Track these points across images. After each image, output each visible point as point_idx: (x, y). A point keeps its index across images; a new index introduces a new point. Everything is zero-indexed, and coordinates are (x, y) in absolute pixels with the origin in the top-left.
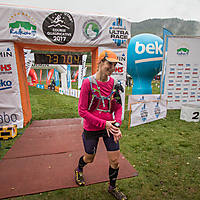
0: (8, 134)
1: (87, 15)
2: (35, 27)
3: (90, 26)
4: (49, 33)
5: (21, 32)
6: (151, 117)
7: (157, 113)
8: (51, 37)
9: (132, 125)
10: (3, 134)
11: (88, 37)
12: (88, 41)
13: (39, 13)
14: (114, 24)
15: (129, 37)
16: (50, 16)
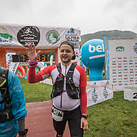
2: (11, 37)
5: (1, 40)
6: (101, 99)
8: (23, 43)
11: (50, 42)
12: (50, 44)
13: (15, 27)
14: (68, 32)
16: (23, 29)
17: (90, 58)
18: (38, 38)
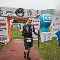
0: (4, 44)
1: (28, 9)
2: (13, 13)
3: (29, 12)
4: (17, 14)
5: (9, 14)
6: (47, 39)
7: (49, 38)
9: (41, 42)
10: (2, 44)
11: (28, 15)
12: (28, 16)
13: (15, 9)
14: (36, 11)
15: (41, 15)
16: (18, 9)
17: (43, 22)
18: (24, 13)
